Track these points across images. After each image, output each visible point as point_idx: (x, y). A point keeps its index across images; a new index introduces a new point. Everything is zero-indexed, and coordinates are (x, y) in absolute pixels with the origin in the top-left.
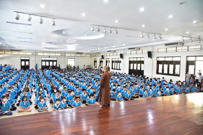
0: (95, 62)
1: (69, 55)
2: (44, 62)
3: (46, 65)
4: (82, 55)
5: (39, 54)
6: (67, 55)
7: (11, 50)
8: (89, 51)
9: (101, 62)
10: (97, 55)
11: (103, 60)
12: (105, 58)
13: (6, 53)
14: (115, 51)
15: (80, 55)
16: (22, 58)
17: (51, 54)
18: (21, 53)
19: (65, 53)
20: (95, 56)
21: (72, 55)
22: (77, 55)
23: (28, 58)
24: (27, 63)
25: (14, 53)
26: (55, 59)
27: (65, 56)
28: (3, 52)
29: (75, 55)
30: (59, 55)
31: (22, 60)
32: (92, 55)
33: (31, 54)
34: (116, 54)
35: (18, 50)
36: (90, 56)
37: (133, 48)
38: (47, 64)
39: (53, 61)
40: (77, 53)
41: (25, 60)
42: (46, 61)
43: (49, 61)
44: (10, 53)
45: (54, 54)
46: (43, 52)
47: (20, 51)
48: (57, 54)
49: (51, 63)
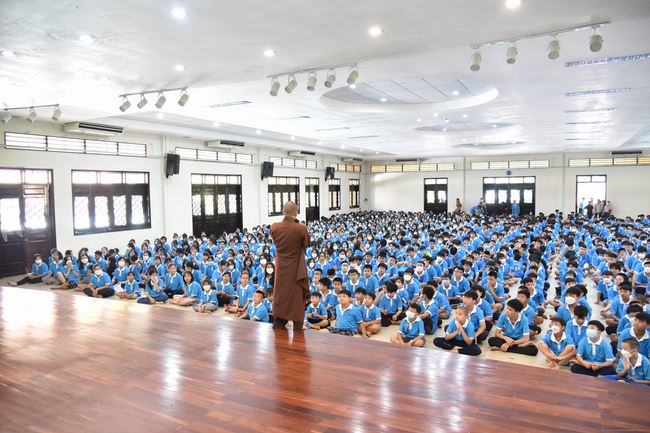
1: (585, 163)
2: (493, 192)
3: (497, 200)
4: (641, 161)
5: (475, 166)
6: (573, 163)
7: (398, 161)
13: (389, 169)
15: (631, 160)
16: (428, 182)
17: (514, 165)
18: (424, 167)
19: (567, 157)
21: (594, 162)
22: (619, 161)
23: (443, 182)
24: (441, 195)
25: (409, 167)
26: (530, 180)
27: (566, 167)
28: (382, 168)
29: (609, 162)
30: (545, 164)
31: (427, 188)
35: (415, 160)
38: (503, 197)
39: (522, 187)
40: (615, 153)
41: (436, 188)
42: (497, 187)
43: (508, 187)
44: (399, 168)
45: (525, 164)
46: (489, 159)
47: (422, 160)
48: (534, 164)
49: (515, 194)
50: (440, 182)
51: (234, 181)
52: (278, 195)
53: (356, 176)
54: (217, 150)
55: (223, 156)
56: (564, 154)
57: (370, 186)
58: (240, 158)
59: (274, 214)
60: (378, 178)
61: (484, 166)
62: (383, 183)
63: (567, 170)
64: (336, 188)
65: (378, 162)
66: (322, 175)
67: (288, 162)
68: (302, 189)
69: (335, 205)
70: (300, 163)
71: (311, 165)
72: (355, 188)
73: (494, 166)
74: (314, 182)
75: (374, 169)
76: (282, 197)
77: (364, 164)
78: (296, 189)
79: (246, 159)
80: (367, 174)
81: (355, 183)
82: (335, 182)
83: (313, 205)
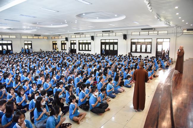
1: (26, 37)
4: (39, 38)
6: (23, 37)
9: (63, 44)
10: (57, 38)
11: (66, 42)
12: (69, 40)
15: (37, 37)
17: (4, 37)
21: (29, 37)
22: (34, 37)
26: (10, 42)
27: (21, 38)
29: (32, 37)
30: (14, 37)
32: (49, 37)
34: (84, 36)
36: (47, 38)
37: (108, 31)
39: (7, 45)
45: (8, 37)
48: (11, 37)
49: (5, 47)
56: (20, 34)
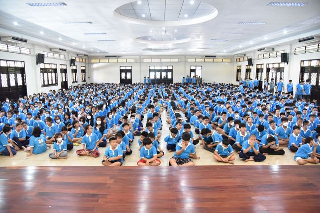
0: (239, 71)
1: (193, 60)
2: (154, 73)
3: (155, 77)
4: (215, 60)
5: (145, 60)
6: (189, 60)
7: (106, 57)
8: (225, 51)
9: (248, 71)
10: (241, 59)
11: (251, 67)
12: (255, 63)
13: (101, 61)
14: (273, 49)
15: (211, 60)
16: (122, 68)
17: (163, 60)
18: (120, 60)
19: (187, 57)
20: (238, 60)
21: (197, 60)
22: (207, 60)
23: (130, 68)
25: (112, 60)
26: (170, 68)
27: (186, 62)
28: (97, 61)
29: (203, 60)
30: (177, 60)
31: (122, 71)
32: (233, 58)
33: (133, 61)
34: (274, 54)
35: (116, 57)
36: (229, 60)
37: (309, 39)
39: (167, 71)
40: (206, 56)
41: (126, 71)
42: (155, 71)
43: (161, 71)
44: (107, 61)
45: (168, 60)
46: (152, 57)
47: (119, 57)
48: (172, 60)
49: (164, 74)
50: (128, 68)
51: (19, 65)
52: (45, 74)
53: (84, 65)
54: (7, 43)
55: (12, 48)
56: (185, 56)
57: (91, 70)
58: (23, 50)
59: (44, 86)
60: (95, 66)
61: (150, 60)
62: (97, 69)
63: (186, 63)
64: (75, 71)
65: (95, 57)
66: (68, 63)
67: (51, 55)
68: (59, 71)
69: (74, 81)
70: (57, 56)
71: (62, 57)
72: (83, 71)
73: (154, 60)
74: (64, 67)
75: (93, 61)
76: (48, 76)
77: (88, 58)
78: (55, 71)
79: (27, 51)
80: (89, 63)
81: (83, 68)
82: (74, 68)
83: (64, 80)
